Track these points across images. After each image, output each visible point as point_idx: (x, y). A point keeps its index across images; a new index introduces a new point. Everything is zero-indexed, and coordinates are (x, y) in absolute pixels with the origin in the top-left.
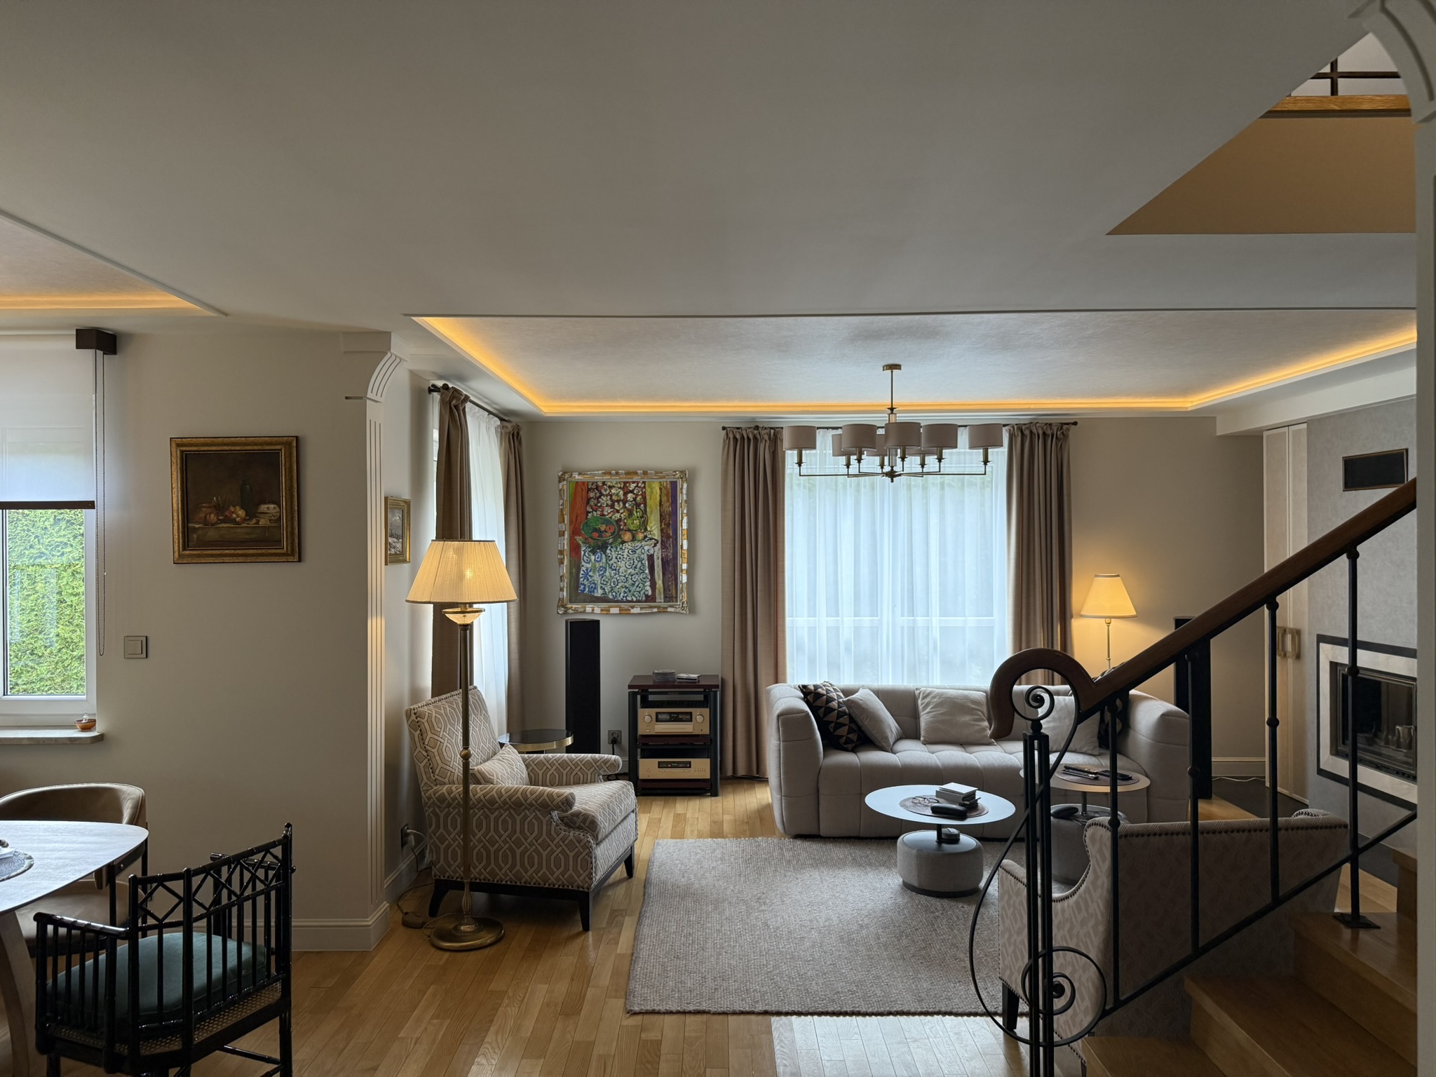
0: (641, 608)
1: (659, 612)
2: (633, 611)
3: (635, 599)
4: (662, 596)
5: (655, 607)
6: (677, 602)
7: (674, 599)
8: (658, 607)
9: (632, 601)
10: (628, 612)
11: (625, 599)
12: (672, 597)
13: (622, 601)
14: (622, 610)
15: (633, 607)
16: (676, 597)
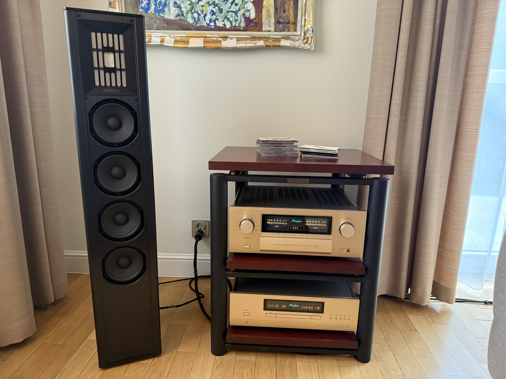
0: (238, 40)
1: (267, 46)
2: (225, 44)
3: (228, 26)
4: (273, 20)
5: (260, 38)
6: (296, 31)
7: (292, 26)
8: (266, 39)
9: (223, 29)
10: (218, 45)
11: (212, 24)
12: (289, 23)
13: (208, 28)
14: (209, 42)
15: (225, 38)
16: (295, 24)
